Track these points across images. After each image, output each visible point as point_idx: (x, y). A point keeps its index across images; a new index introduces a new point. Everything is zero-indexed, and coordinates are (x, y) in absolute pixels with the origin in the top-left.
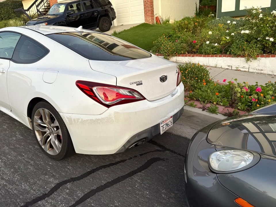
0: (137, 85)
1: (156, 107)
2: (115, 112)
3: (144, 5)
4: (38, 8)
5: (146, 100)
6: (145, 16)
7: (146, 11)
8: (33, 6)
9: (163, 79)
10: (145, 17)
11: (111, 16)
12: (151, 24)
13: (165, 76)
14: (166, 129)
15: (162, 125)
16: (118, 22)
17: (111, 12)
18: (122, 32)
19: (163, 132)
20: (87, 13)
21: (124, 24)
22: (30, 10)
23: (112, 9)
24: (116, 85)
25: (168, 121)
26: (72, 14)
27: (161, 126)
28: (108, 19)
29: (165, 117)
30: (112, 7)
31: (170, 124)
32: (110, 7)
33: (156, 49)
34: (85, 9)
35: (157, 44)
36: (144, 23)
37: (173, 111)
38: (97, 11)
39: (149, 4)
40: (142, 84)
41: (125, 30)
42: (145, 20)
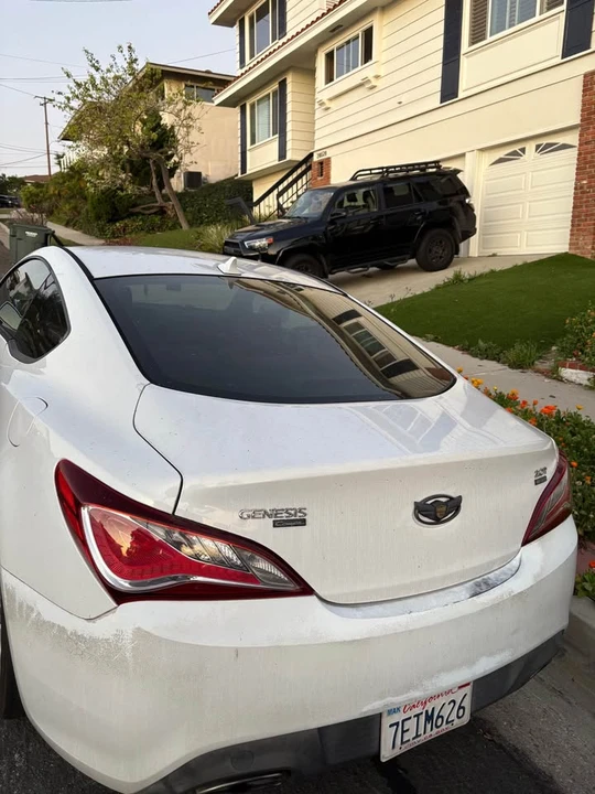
0: (274, 526)
1: (354, 641)
2: (139, 629)
3: (575, 198)
4: (280, 199)
5: (313, 598)
6: (571, 230)
7: (579, 216)
8: (271, 195)
9: (437, 511)
10: (571, 235)
11: (459, 227)
12: (589, 257)
13: (451, 498)
14: (417, 736)
15: (398, 718)
16: (483, 243)
17: (462, 216)
18: (481, 276)
19: (397, 752)
20: (387, 216)
21: (500, 252)
22: (262, 204)
23: (469, 209)
24: (171, 512)
25: (437, 704)
26: (344, 217)
27: (386, 721)
28: (449, 235)
29: (408, 688)
30: (467, 201)
31: (453, 716)
32: (462, 203)
33: (572, 343)
34: (383, 205)
35: (579, 326)
36: (566, 253)
37: (471, 662)
38: (419, 210)
39: (591, 196)
40: (303, 522)
41: (492, 272)
42: (570, 244)
